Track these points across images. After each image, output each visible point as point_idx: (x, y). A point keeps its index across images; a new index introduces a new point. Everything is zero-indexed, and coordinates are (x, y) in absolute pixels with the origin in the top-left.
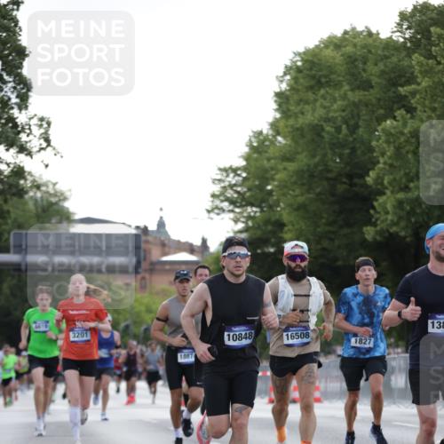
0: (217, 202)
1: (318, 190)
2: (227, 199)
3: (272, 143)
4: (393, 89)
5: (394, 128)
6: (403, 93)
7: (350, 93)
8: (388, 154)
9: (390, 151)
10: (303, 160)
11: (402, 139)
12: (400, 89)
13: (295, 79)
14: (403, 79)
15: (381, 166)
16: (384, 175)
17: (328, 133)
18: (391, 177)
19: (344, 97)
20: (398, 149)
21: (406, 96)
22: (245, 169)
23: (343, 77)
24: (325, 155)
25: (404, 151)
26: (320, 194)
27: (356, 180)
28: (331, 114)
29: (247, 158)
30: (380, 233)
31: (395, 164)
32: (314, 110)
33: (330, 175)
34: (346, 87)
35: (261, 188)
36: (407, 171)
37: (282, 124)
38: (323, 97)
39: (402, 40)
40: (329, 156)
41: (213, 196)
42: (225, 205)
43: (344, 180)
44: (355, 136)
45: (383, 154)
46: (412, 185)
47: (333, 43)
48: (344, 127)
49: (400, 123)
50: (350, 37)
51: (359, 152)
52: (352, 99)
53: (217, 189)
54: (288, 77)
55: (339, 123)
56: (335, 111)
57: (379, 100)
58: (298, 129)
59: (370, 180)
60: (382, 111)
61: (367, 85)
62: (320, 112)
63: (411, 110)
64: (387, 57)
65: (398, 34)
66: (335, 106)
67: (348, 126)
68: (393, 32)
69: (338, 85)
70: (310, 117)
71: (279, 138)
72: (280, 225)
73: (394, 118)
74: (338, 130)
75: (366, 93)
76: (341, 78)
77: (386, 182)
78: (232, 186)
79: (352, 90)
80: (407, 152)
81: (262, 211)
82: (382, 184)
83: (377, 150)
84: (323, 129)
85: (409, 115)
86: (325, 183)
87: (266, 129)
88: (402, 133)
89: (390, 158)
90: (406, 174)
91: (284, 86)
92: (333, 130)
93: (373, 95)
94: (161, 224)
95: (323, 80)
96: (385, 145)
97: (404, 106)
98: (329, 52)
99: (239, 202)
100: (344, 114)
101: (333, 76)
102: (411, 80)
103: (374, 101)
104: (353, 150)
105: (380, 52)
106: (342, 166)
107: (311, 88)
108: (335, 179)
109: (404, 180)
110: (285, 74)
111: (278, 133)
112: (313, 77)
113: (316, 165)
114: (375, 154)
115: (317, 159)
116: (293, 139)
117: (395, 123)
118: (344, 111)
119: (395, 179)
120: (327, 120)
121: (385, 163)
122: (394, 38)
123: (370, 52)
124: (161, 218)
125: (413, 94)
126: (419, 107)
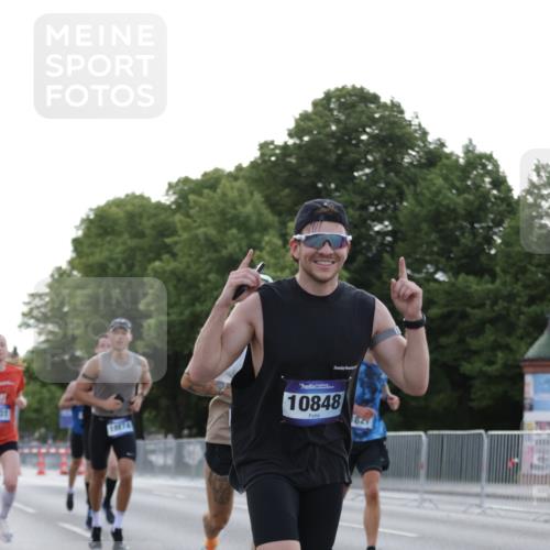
2: (33, 317)
4: (160, 239)
5: (161, 268)
6: (168, 243)
7: (128, 240)
12: (166, 239)
13: (88, 228)
14: (168, 232)
17: (111, 269)
19: (124, 243)
21: (170, 245)
23: (125, 228)
28: (114, 256)
32: (101, 252)
34: (126, 236)
37: (76, 262)
38: (109, 242)
39: (168, 203)
41: (23, 314)
47: (118, 203)
48: (123, 265)
49: (165, 264)
50: (132, 198)
52: (130, 245)
53: (26, 309)
54: (83, 226)
55: (120, 263)
56: (118, 254)
57: (151, 246)
58: (89, 266)
61: (141, 235)
62: (106, 254)
63: (174, 255)
64: (156, 215)
65: (166, 198)
66: (117, 250)
67: (126, 265)
69: (120, 234)
70: (98, 256)
71: (75, 273)
73: (161, 260)
75: (141, 240)
76: (123, 229)
79: (131, 238)
84: (107, 266)
85: (172, 259)
87: (65, 266)
91: (80, 234)
92: (114, 267)
93: (145, 243)
95: (109, 230)
97: (168, 252)
98: (114, 209)
100: (123, 256)
101: (116, 227)
102: (174, 233)
103: (146, 247)
105: (152, 211)
107: (100, 235)
110: (81, 224)
111: (74, 268)
112: (101, 227)
117: (161, 264)
118: (123, 253)
120: (111, 260)
122: (163, 201)
123: (144, 210)
125: (176, 243)
126: (180, 254)
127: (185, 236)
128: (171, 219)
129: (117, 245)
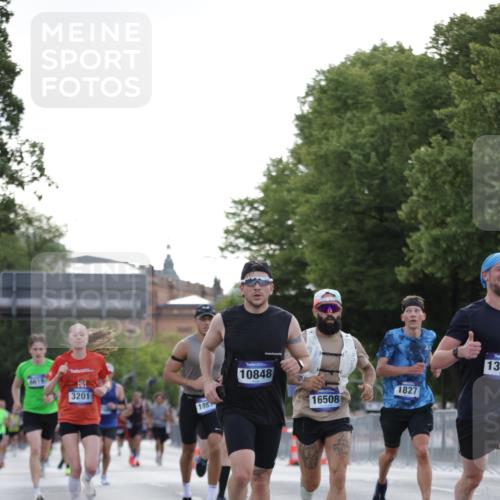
0: (232, 239)
1: (344, 225)
2: (243, 236)
3: (293, 172)
4: (428, 112)
5: (429, 156)
6: (439, 117)
7: (379, 116)
8: (423, 184)
9: (425, 181)
10: (328, 191)
11: (438, 168)
12: (436, 112)
13: (319, 101)
14: (439, 101)
15: (415, 198)
16: (419, 208)
17: (355, 161)
18: (426, 211)
19: (373, 121)
20: (433, 179)
21: (442, 120)
22: (262, 201)
23: (372, 98)
24: (352, 186)
25: (439, 182)
26: (346, 229)
27: (386, 215)
28: (359, 140)
29: (265, 189)
30: (414, 273)
31: (430, 196)
32: (340, 135)
33: (357, 209)
34: (376, 110)
35: (281, 222)
36: (444, 204)
37: (304, 151)
38: (350, 121)
39: (437, 57)
40: (357, 188)
41: (227, 232)
42: (241, 242)
43: (373, 214)
44: (385, 165)
45: (417, 185)
46: (449, 220)
47: (362, 60)
48: (373, 154)
49: (436, 150)
50: (380, 53)
51: (390, 183)
52: (382, 123)
53: (231, 224)
54: (311, 99)
55: (368, 151)
56: (364, 137)
57: (413, 124)
58: (321, 157)
59: (402, 213)
60: (415, 137)
61: (398, 108)
62: (347, 137)
63: (447, 135)
64: (420, 76)
65: (434, 50)
66: (363, 132)
67: (377, 153)
68: (428, 48)
69: (366, 107)
70: (336, 143)
71: (301, 167)
72: (302, 265)
73: (429, 144)
74: (367, 157)
75: (398, 116)
76: (370, 100)
77: (420, 216)
78: (248, 221)
79: (382, 113)
80: (444, 183)
81: (282, 249)
82: (416, 218)
83: (410, 180)
84: (350, 157)
85: (446, 141)
86: (352, 218)
87: (286, 157)
88: (438, 162)
89: (424, 189)
90: (443, 207)
91: (306, 109)
92: (361, 158)
93: (405, 119)
94: (169, 264)
95: (350, 102)
96: (419, 175)
97: (439, 131)
98: (356, 71)
99: (256, 238)
100: (372, 140)
101: (361, 98)
102: (447, 102)
103: (406, 125)
104: (384, 180)
105: (413, 70)
106: (371, 198)
107: (336, 110)
108: (363, 213)
109: (440, 214)
110: (307, 95)
111: (300, 161)
112: (339, 99)
113: (342, 198)
114: (408, 185)
115: (343, 191)
116: (316, 168)
117: (430, 150)
118: (372, 136)
119: (430, 213)
120: (355, 147)
121: (419, 195)
122: (430, 55)
123: (402, 70)
124: (169, 256)
125: (450, 117)
126: (457, 132)
127: (463, 105)
128: (442, 83)
129: (363, 124)
